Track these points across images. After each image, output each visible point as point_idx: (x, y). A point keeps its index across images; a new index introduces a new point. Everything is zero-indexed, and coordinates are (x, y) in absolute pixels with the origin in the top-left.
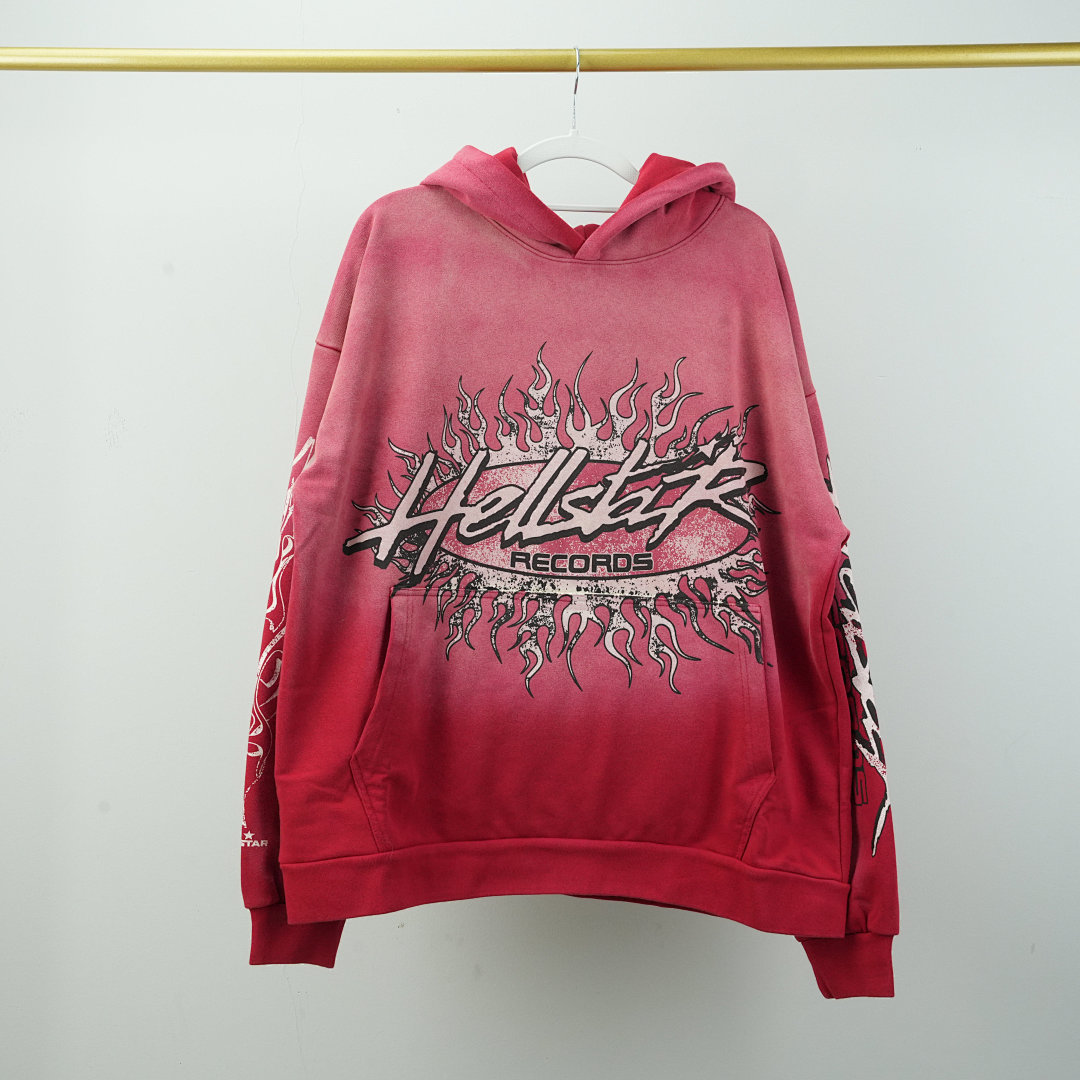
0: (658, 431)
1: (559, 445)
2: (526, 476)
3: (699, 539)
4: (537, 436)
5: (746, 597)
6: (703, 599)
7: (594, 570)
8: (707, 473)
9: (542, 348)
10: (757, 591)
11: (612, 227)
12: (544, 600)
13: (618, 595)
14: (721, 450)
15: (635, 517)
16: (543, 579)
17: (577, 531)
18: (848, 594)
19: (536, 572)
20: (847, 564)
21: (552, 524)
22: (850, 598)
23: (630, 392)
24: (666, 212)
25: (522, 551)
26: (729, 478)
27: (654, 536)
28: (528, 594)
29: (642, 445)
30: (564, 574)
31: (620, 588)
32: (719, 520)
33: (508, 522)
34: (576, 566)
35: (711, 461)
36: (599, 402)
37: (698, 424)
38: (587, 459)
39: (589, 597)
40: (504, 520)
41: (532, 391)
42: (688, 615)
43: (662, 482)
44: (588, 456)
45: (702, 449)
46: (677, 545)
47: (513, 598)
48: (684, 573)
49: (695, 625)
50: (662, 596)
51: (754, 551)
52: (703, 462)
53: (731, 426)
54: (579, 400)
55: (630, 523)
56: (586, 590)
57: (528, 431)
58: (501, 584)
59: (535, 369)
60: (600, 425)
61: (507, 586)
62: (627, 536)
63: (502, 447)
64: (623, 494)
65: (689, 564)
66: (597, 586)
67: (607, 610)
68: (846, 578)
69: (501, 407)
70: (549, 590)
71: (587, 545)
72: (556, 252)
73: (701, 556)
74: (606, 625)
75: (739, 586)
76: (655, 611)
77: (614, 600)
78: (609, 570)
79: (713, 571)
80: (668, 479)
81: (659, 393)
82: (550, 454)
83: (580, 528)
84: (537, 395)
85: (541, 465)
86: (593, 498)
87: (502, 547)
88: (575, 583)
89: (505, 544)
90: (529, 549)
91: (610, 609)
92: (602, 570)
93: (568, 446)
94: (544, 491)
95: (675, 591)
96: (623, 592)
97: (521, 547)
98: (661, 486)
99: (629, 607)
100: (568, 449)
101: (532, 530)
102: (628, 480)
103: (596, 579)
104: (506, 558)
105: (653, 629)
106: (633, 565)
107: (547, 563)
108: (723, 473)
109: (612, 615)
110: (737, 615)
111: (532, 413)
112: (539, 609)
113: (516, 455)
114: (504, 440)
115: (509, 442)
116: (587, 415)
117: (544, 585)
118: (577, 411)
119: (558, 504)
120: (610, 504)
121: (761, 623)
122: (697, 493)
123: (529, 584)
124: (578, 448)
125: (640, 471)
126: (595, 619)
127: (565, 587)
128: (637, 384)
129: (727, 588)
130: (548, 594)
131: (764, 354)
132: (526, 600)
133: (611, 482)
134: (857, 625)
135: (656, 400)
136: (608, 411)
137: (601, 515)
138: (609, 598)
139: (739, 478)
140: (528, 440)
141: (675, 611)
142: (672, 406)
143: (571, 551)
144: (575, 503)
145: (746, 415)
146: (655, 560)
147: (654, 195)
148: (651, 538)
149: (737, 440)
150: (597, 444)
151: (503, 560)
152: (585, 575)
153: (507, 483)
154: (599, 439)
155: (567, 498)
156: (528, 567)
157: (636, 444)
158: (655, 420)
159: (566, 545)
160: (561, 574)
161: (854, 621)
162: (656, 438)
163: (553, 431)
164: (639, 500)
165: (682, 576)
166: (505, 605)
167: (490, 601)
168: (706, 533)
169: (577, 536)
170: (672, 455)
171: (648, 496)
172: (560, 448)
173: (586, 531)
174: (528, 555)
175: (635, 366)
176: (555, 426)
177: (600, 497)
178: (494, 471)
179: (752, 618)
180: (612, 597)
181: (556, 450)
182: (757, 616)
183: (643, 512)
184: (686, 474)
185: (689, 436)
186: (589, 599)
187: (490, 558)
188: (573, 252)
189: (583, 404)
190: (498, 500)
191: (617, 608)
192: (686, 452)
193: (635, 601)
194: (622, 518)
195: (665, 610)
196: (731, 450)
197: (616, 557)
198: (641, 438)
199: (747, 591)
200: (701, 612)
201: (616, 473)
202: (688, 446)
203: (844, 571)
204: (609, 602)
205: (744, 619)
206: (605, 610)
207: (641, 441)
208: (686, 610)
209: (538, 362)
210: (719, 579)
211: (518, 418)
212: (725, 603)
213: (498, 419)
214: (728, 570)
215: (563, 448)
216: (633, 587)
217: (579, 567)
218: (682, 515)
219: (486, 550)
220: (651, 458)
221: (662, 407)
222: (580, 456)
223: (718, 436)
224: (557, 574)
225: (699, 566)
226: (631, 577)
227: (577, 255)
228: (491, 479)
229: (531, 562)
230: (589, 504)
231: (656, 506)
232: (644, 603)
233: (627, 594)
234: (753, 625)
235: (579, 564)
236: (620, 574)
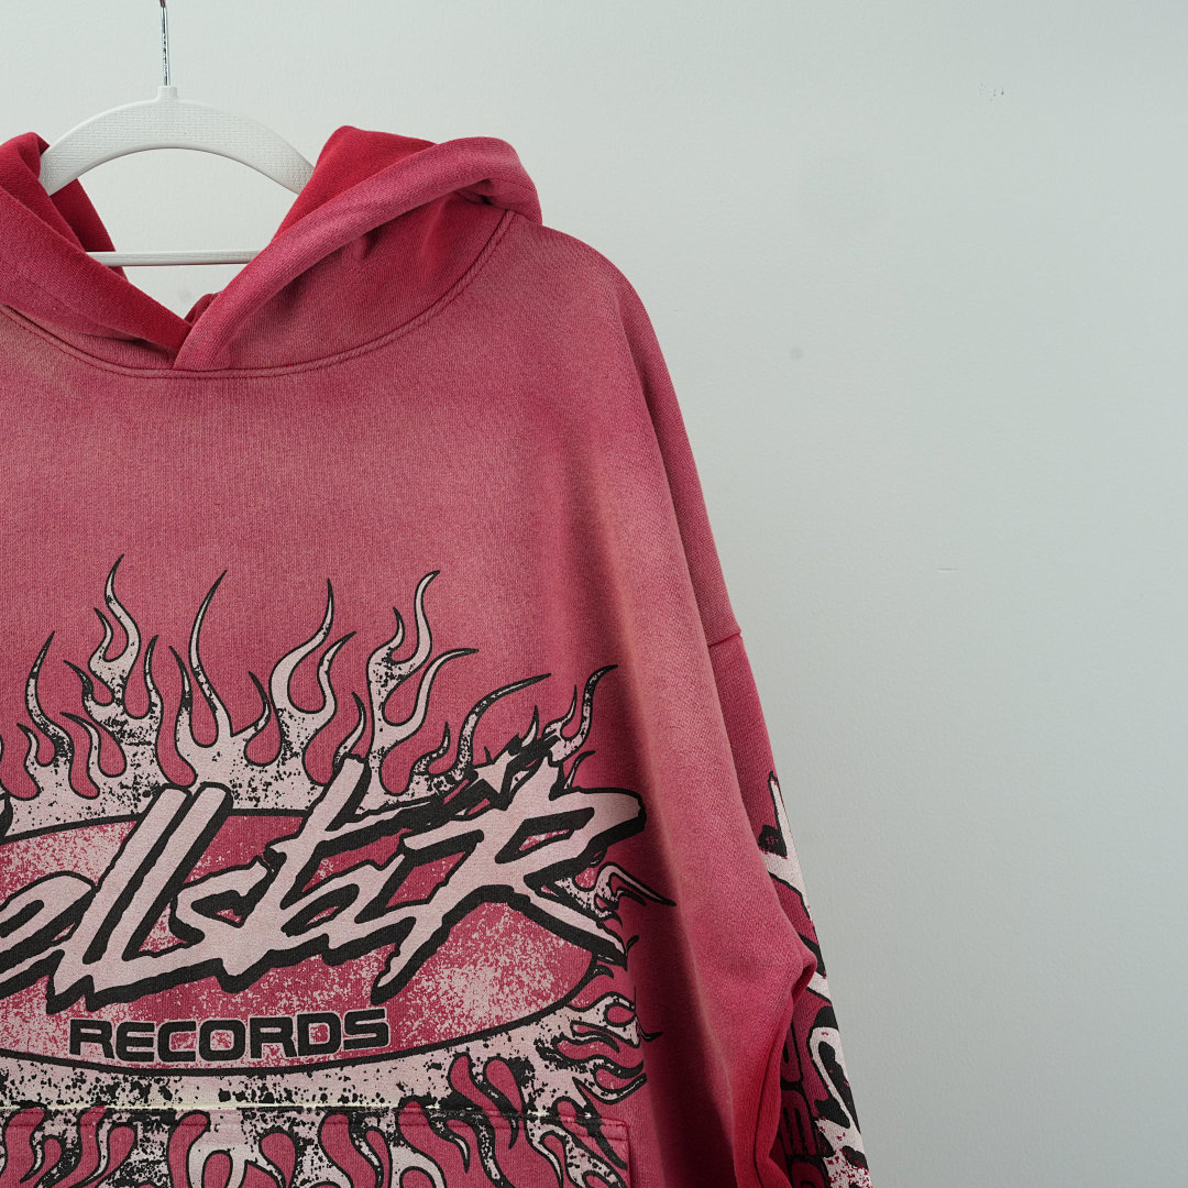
0: (386, 736)
1: (163, 781)
2: (96, 850)
3: (489, 973)
4: (113, 764)
5: (596, 1104)
6: (505, 1107)
7: (256, 1053)
8: (497, 827)
9: (114, 569)
10: (617, 1091)
11: (241, 295)
12: (147, 1126)
13: (313, 1106)
14: (521, 775)
15: (342, 929)
16: (142, 1079)
17: (214, 967)
18: (832, 1088)
19: (125, 1064)
20: (826, 1017)
21: (155, 955)
22: (836, 1095)
23: (319, 653)
24: (367, 253)
25: (94, 1017)
26: (542, 837)
27: (388, 969)
28: (110, 1113)
29: (352, 770)
30: (191, 1064)
31: (316, 1090)
32: (527, 932)
33: (61, 954)
34: (215, 1046)
35: (503, 800)
36: (246, 682)
37: (473, 718)
38: (226, 809)
39: (247, 1114)
40: (51, 950)
41: (97, 665)
42: (473, 1144)
43: (402, 848)
44: (228, 802)
45: (483, 773)
46: (444, 987)
47: (77, 1124)
48: (461, 1048)
49: (491, 1164)
50: (413, 1104)
51: (609, 1000)
52: (486, 802)
53: (544, 718)
54: (202, 679)
55: (333, 945)
56: (241, 1097)
57: (95, 753)
58: (49, 1094)
59: (101, 616)
60: (251, 731)
61: (64, 1097)
62: (326, 974)
63: (39, 790)
64: (313, 882)
65: (472, 1029)
66: (264, 1088)
67: (287, 1141)
68: (827, 1052)
69: (32, 703)
70: (157, 1102)
71: (238, 999)
72: (129, 356)
73: (496, 1011)
74: (288, 1178)
75: (581, 1077)
76: (398, 1139)
77: (304, 1117)
78: (289, 1051)
79: (522, 1043)
80: (416, 842)
81: (383, 652)
82: (145, 802)
83: (219, 961)
84: (110, 672)
85: (126, 827)
86: (243, 893)
87: (50, 1011)
88: (212, 1085)
89: (56, 1004)
90: (109, 1013)
91: (294, 1137)
92: (273, 1053)
93: (184, 781)
94: (135, 883)
95: (441, 1091)
96: (324, 1098)
97: (91, 1008)
98: (401, 858)
99: (339, 1130)
100: (185, 789)
101: (113, 971)
102: (323, 850)
103: (262, 1072)
104: (59, 1034)
105: (396, 1179)
106: (345, 1037)
107: (149, 1042)
108: (530, 827)
109: (300, 1151)
110: (579, 1144)
111: (100, 713)
112: (135, 1146)
113: (71, 806)
114: (44, 775)
115: (52, 779)
116: (221, 714)
117: (145, 1092)
118: (199, 705)
119: (168, 911)
120: (285, 904)
121: (631, 1166)
122: (478, 871)
123: (112, 1090)
124: (205, 785)
125: (348, 828)
126: (262, 1163)
127: (194, 1095)
128: (332, 637)
129: (556, 1082)
130: (156, 1112)
131: (618, 554)
132: (107, 1126)
133: (283, 857)
134: (855, 1159)
135: (377, 668)
136: (268, 700)
137: (265, 931)
138: (293, 1114)
139: (567, 837)
140: (95, 773)
141: (445, 1137)
142: (413, 681)
143: (202, 1013)
144: (206, 907)
145: (590, 688)
146: (394, 1022)
147: (331, 217)
148: (382, 974)
149: (560, 751)
150: (245, 774)
151: (53, 1040)
152: (236, 1064)
153: (56, 868)
154: (250, 762)
155: (186, 897)
156: (109, 1054)
157: (337, 769)
158: (378, 714)
159: (190, 1001)
160: (182, 1065)
161: (847, 1150)
162: (384, 753)
163: (149, 751)
164: (350, 893)
165: (457, 1056)
166: (61, 1139)
167: (27, 1132)
168: (503, 959)
169: (213, 979)
170: (420, 789)
171: (370, 882)
172: (166, 786)
173: (234, 968)
174: (105, 1026)
175: (326, 595)
176: (152, 738)
177: (259, 890)
178: (23, 844)
179: (609, 1152)
180: (299, 1110)
181: (157, 791)
182: (620, 1149)
183: (360, 919)
184: (453, 829)
185: (454, 746)
186: (246, 1117)
187: (24, 1036)
188: (169, 356)
189: (211, 688)
190: (37, 906)
191: (313, 1134)
192: (451, 780)
193: (351, 1119)
194: (314, 933)
195: (420, 1134)
196: (546, 775)
197: (304, 1021)
198: (349, 755)
199: (596, 1090)
200: (503, 1136)
201: (295, 836)
202: (455, 766)
203: (819, 1035)
204: (293, 1122)
205: (593, 1155)
206: (283, 1142)
207: (347, 761)
208: (468, 1133)
209: (108, 600)
210: (537, 1062)
211: (72, 725)
212: (553, 1116)
213: (26, 730)
214: (555, 1041)
215: (171, 785)
216: (348, 1085)
217: (221, 1048)
218: (450, 919)
219: (13, 1020)
220: (375, 797)
221: (392, 684)
222: (210, 802)
223: (513, 745)
224: (173, 1065)
225: (494, 1031)
226: (341, 1064)
227: (178, 362)
228: (16, 862)
229: (113, 1041)
230: (236, 908)
231: (391, 903)
232: (372, 1122)
233: (333, 1102)
234: (613, 1172)
235: (221, 1041)
236: (316, 1058)
